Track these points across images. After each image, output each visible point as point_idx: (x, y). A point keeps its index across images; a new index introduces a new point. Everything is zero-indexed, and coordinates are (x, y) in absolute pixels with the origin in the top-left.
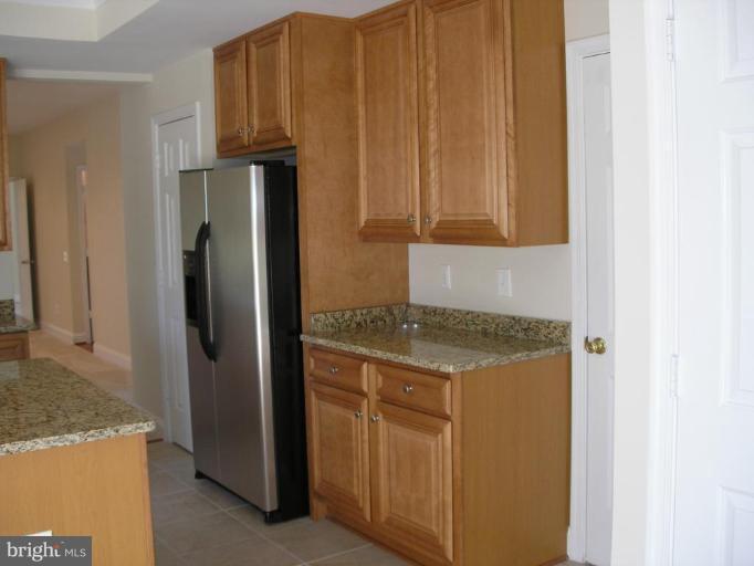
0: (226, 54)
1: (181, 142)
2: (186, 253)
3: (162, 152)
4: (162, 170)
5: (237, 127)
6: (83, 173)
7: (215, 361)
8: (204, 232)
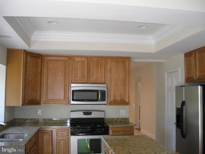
0: (188, 55)
1: (174, 78)
2: (177, 108)
3: (168, 80)
4: (168, 85)
5: (192, 75)
6: (140, 84)
7: (185, 138)
8: (183, 103)
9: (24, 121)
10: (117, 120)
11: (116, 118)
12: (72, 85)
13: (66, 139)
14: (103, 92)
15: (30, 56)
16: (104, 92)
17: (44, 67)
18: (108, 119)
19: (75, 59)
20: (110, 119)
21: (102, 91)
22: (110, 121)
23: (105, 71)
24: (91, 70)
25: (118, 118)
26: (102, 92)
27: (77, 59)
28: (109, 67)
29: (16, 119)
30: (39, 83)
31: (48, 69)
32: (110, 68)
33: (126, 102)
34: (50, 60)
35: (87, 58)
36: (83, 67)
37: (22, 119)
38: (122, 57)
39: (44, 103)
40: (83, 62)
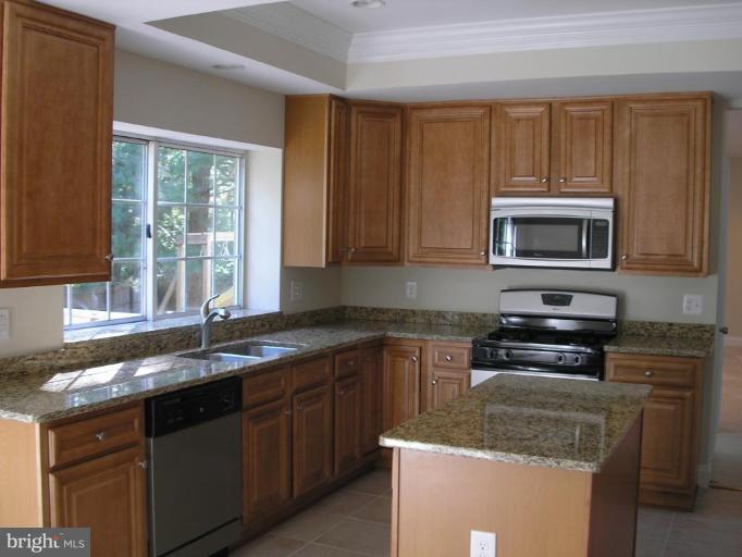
9: (365, 315)
10: (669, 330)
11: (663, 323)
12: (496, 201)
13: (462, 379)
14: (598, 224)
15: (359, 112)
16: (604, 224)
17: (410, 145)
18: (633, 324)
19: (507, 113)
20: (643, 323)
21: (595, 220)
22: (643, 332)
23: (612, 149)
24: (563, 149)
25: (671, 325)
26: (594, 226)
27: (515, 112)
28: (627, 133)
29: (345, 307)
30: (394, 195)
31: (422, 152)
32: (633, 138)
33: (691, 264)
34: (430, 121)
35: (550, 105)
36: (534, 138)
37: (361, 308)
38: (677, 94)
39: (411, 259)
40: (533, 120)
